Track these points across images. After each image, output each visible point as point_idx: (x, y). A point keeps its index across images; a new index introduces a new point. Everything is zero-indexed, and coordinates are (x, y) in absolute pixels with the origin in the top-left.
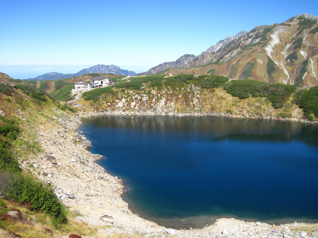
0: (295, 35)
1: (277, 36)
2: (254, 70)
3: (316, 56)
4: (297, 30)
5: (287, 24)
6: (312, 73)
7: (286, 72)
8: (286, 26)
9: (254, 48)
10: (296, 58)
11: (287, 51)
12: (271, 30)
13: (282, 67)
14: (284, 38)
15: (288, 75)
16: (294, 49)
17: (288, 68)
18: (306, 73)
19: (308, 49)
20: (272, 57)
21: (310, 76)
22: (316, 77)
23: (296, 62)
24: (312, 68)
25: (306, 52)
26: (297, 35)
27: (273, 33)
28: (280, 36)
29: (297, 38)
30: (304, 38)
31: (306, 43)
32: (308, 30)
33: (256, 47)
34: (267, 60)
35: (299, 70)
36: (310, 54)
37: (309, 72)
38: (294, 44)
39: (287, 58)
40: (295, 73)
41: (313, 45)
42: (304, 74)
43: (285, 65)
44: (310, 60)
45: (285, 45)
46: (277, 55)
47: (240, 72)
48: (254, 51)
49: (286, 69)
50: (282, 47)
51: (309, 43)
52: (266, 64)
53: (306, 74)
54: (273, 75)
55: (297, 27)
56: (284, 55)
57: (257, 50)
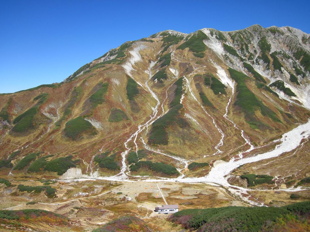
0: (160, 52)
1: (138, 53)
2: (108, 93)
3: (191, 74)
4: (162, 47)
5: (148, 39)
6: (191, 96)
7: (154, 96)
8: (148, 42)
9: (108, 66)
10: (165, 77)
11: (151, 69)
12: (130, 45)
13: (148, 90)
14: (146, 55)
15: (157, 100)
16: (161, 67)
17: (156, 90)
18: (183, 95)
19: (179, 66)
20: (133, 77)
21: (189, 100)
22: (197, 100)
23: (167, 83)
24: (190, 89)
25: (177, 70)
26: (163, 52)
27: (132, 49)
28: (142, 53)
29: (163, 55)
30: (172, 54)
31: (175, 59)
32: (175, 46)
33: (110, 65)
34: (126, 80)
35: (172, 92)
36: (182, 72)
37: (186, 95)
38: (160, 61)
39: (153, 78)
40: (167, 96)
41: (185, 62)
42: (181, 97)
43: (152, 87)
44: (185, 79)
45: (149, 63)
46: (139, 74)
47: (86, 97)
48: (107, 69)
49: (154, 91)
50: (145, 66)
51: (179, 60)
52: (125, 85)
53: (183, 97)
54: (136, 100)
55: (161, 44)
56: (149, 75)
57: (111, 68)
